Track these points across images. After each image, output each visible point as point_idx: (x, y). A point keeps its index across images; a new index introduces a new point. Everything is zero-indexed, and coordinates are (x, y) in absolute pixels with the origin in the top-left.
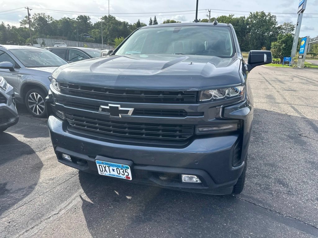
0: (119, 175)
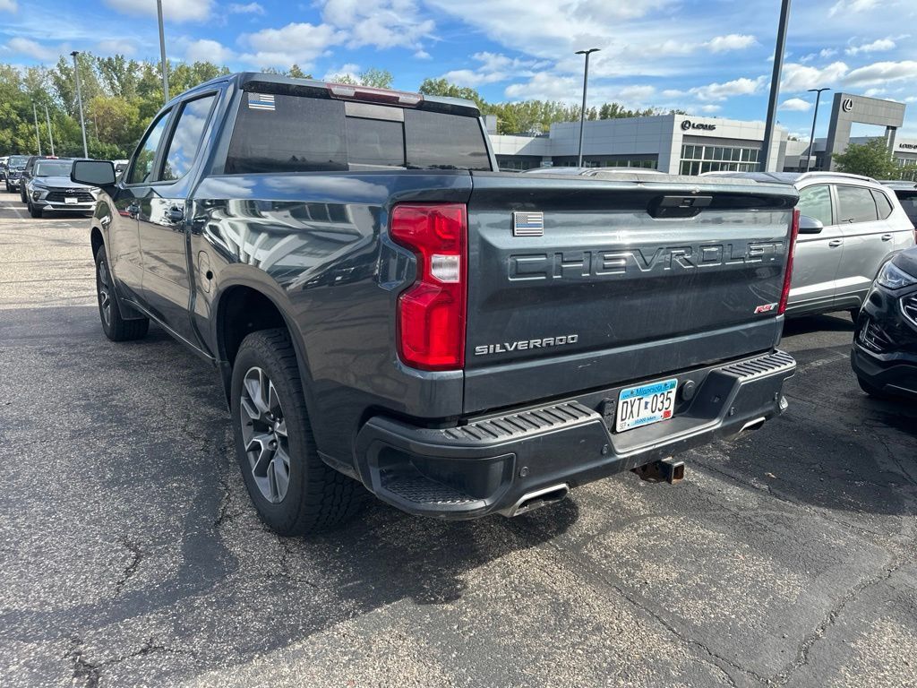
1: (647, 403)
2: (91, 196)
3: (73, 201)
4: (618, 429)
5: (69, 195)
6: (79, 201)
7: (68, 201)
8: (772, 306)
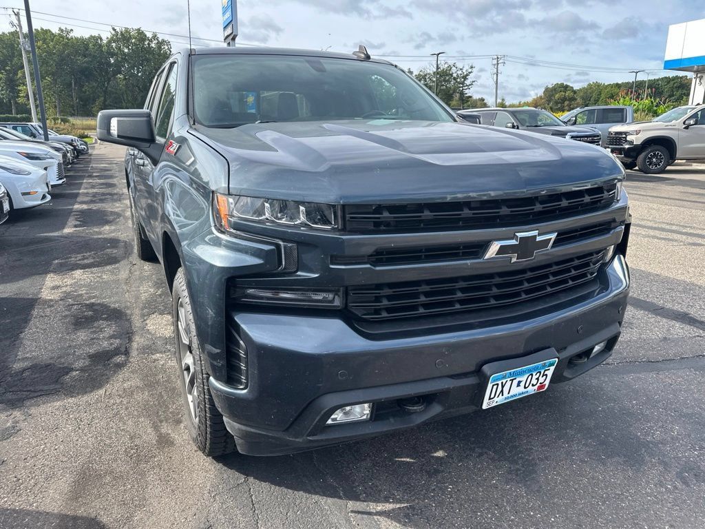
0: (526, 390)
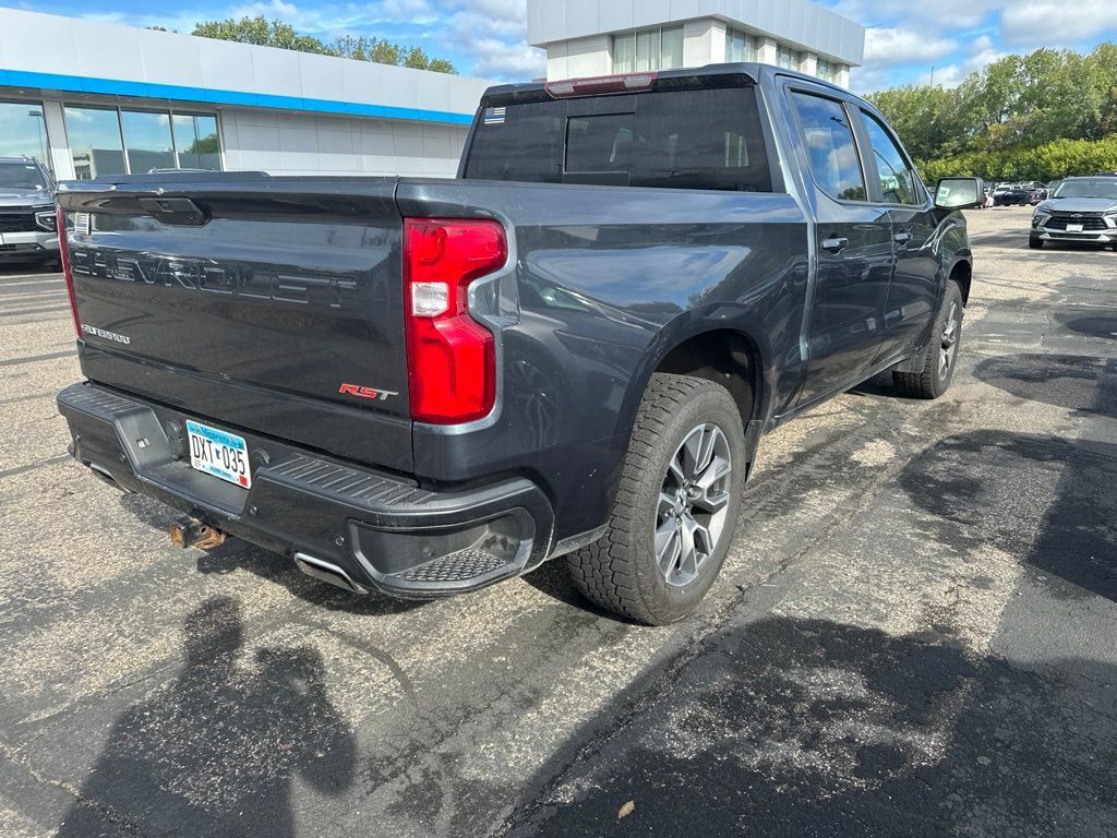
1: (218, 452)
2: (1104, 222)
3: (1078, 228)
4: (193, 464)
5: (1074, 221)
6: (1084, 229)
7: (1071, 228)
8: (385, 394)
